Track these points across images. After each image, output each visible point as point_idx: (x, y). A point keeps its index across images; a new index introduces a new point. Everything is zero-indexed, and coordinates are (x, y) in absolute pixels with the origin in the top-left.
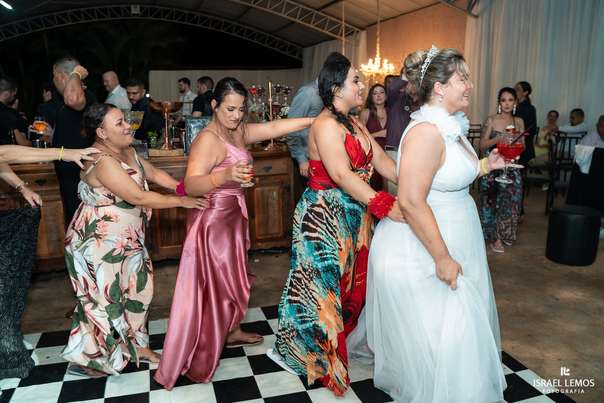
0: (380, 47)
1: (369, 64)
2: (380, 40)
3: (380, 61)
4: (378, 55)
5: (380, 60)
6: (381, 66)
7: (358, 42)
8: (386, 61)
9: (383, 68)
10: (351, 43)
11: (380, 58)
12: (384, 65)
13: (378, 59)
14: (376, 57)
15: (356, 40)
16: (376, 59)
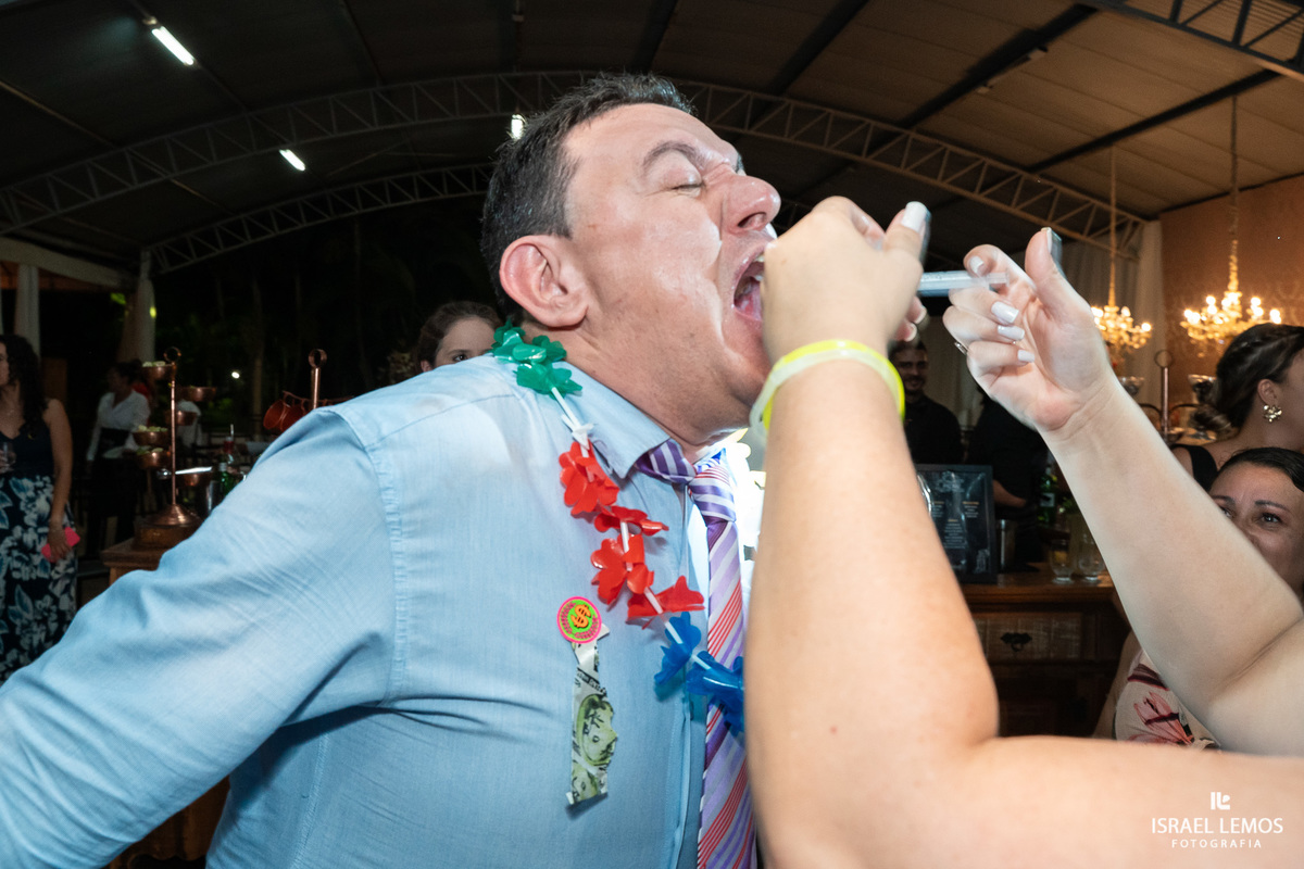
1: (1205, 308)
3: (1239, 301)
4: (1233, 285)
5: (1241, 297)
6: (1244, 316)
8: (1256, 301)
11: (1239, 295)
12: (1251, 309)
13: (1232, 295)
14: (1226, 290)
15: (1133, 245)
16: (1227, 295)
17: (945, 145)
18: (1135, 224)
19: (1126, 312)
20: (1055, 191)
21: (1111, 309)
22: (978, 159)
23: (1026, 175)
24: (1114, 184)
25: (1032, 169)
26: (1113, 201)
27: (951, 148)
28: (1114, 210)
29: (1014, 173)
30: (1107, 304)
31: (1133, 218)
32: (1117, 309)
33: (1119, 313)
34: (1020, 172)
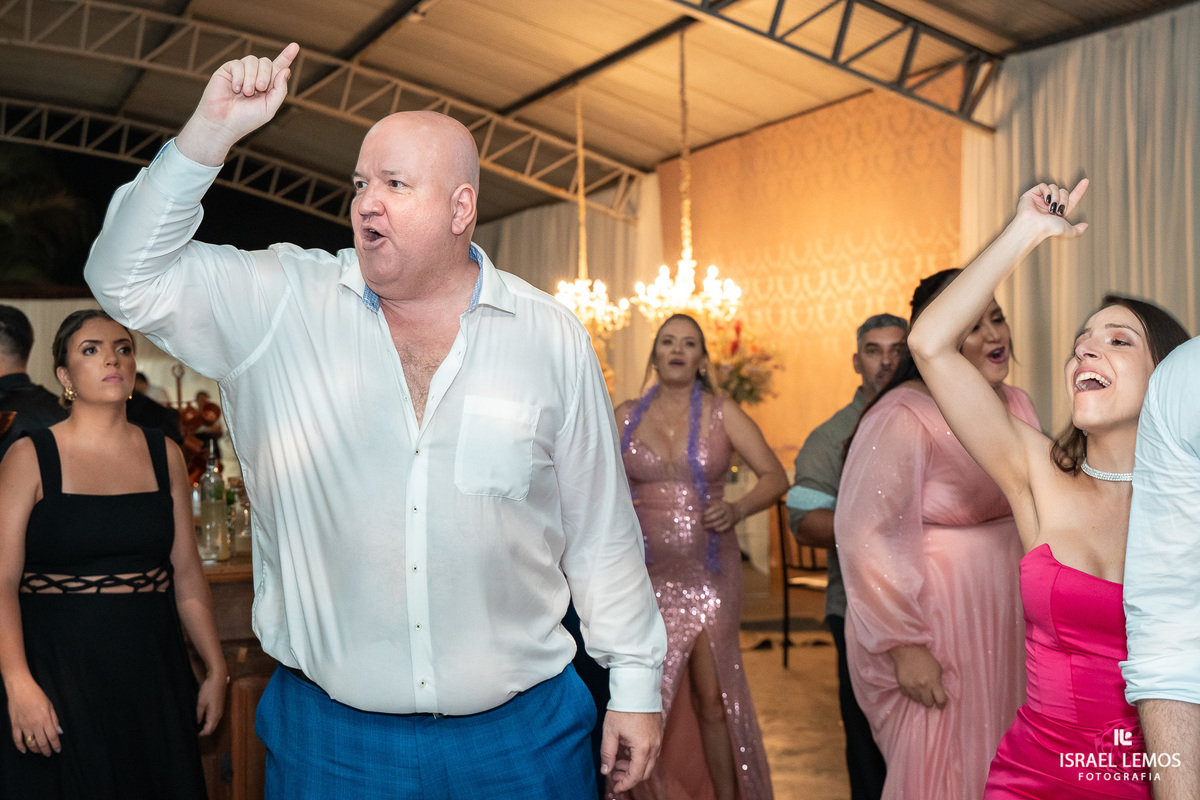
0: (693, 228)
1: (658, 280)
2: (693, 207)
3: (693, 273)
4: (687, 251)
5: (696, 269)
6: (698, 290)
7: (633, 209)
8: (713, 270)
9: (703, 295)
10: (612, 213)
11: (694, 263)
12: (707, 283)
13: (687, 263)
14: (681, 258)
15: (629, 203)
16: (680, 264)
17: (395, 81)
18: (631, 178)
19: (601, 287)
20: (534, 139)
21: (583, 283)
22: (437, 99)
23: (497, 119)
24: (580, 123)
25: (503, 112)
26: (580, 142)
27: (403, 85)
28: (582, 153)
29: (481, 117)
30: (577, 277)
31: (627, 170)
32: (589, 282)
33: (591, 288)
34: (490, 115)
